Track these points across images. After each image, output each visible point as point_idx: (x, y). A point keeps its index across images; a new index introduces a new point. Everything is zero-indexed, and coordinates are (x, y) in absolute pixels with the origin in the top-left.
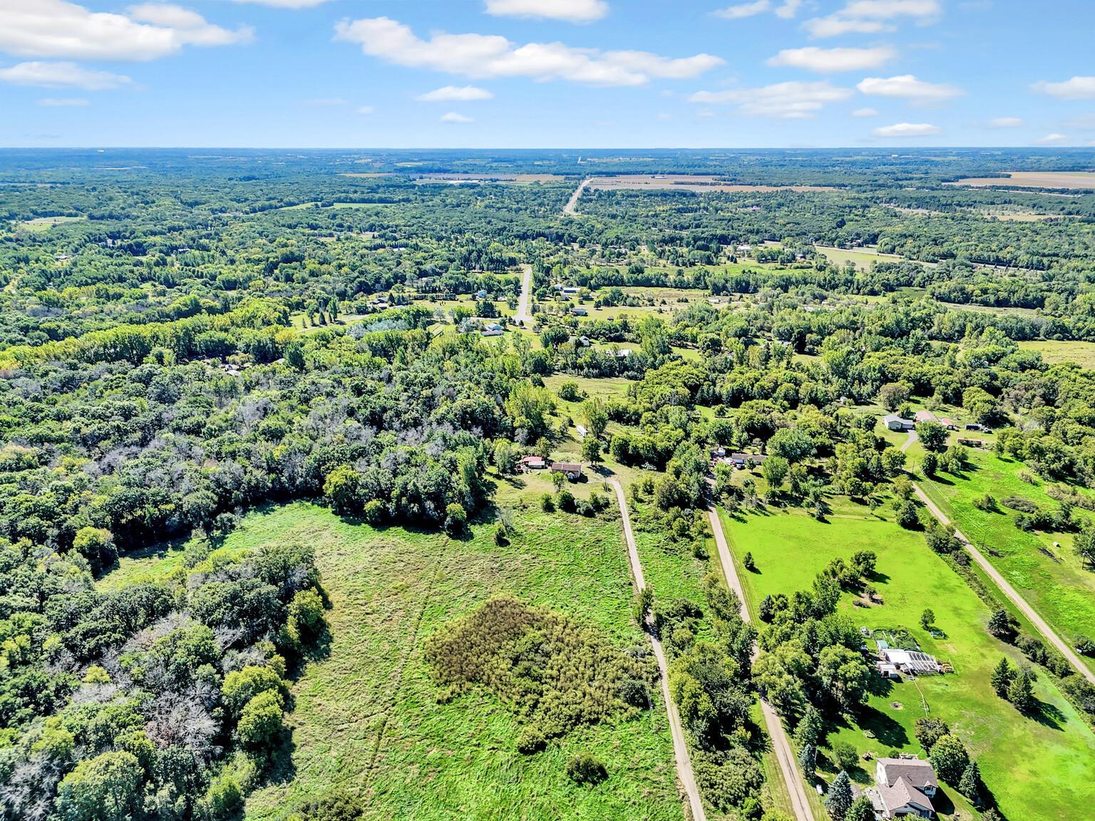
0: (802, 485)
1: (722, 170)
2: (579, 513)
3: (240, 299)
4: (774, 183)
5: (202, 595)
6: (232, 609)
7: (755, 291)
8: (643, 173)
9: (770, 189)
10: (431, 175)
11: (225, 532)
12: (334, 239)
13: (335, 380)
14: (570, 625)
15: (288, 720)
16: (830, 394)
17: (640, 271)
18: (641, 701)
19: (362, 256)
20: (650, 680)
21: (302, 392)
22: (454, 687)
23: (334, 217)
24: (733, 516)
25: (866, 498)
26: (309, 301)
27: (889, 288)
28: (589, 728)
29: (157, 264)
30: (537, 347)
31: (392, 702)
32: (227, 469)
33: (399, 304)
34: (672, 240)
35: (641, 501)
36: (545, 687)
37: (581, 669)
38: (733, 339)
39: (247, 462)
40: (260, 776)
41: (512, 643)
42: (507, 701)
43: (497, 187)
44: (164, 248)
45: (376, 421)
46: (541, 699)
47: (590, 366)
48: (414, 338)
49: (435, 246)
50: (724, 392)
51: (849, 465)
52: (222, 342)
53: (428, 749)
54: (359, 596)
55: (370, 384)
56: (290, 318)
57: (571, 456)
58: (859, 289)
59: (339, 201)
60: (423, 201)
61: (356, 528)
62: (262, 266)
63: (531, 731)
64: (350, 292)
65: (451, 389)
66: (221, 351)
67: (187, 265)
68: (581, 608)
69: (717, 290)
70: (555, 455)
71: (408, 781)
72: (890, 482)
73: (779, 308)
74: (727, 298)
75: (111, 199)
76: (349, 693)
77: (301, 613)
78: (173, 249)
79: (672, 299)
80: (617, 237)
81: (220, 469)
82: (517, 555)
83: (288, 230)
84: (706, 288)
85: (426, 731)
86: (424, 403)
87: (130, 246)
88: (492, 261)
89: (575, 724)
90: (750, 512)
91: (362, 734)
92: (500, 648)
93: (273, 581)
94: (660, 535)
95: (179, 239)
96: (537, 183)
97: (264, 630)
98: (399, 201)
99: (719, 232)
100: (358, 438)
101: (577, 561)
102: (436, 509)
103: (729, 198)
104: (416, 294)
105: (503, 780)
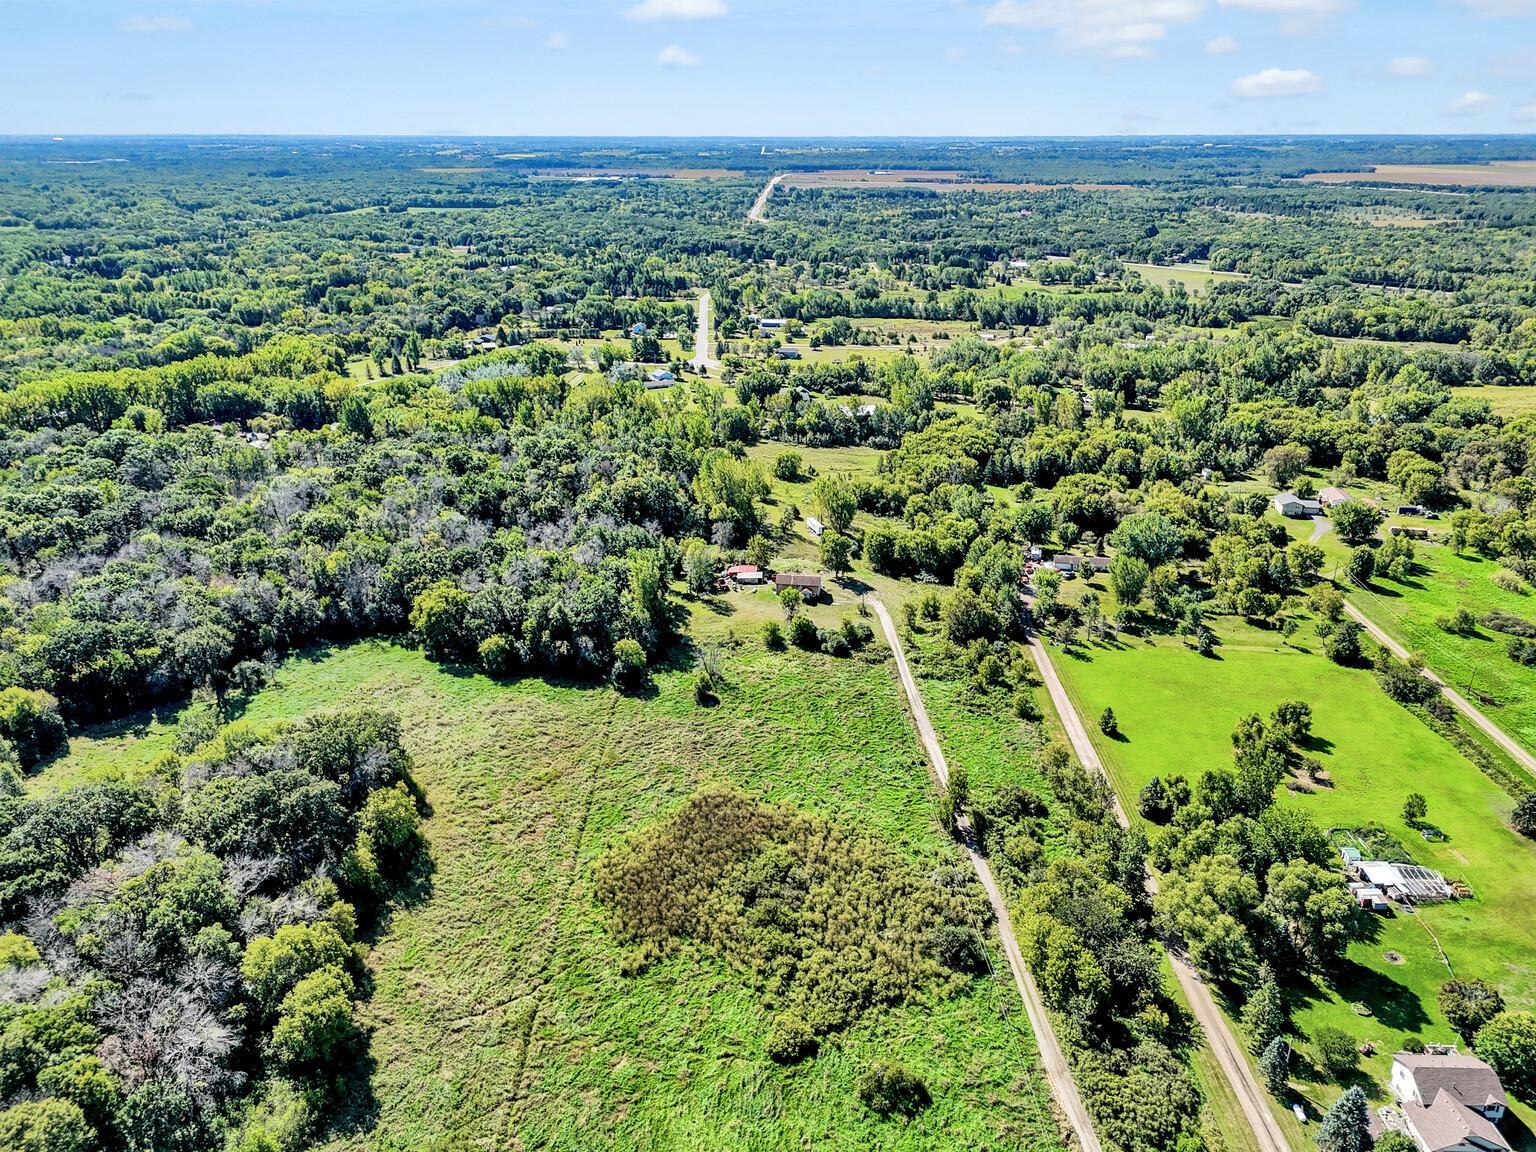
0: (1173, 601)
1: (969, 164)
2: (826, 652)
3: (267, 337)
4: (1045, 179)
5: (206, 800)
6: (258, 823)
7: (1046, 322)
8: (857, 167)
9: (1042, 188)
10: (549, 170)
11: (249, 692)
12: (411, 255)
13: (420, 451)
14: (834, 834)
15: (362, 1016)
16: (1186, 465)
17: (874, 295)
18: (970, 962)
19: (454, 277)
20: (980, 924)
21: (369, 470)
22: (648, 946)
23: (409, 225)
24: (1069, 652)
25: (1270, 619)
26: (375, 339)
27: (1239, 317)
28: (886, 1012)
29: (138, 288)
30: (731, 402)
31: (545, 974)
32: (249, 589)
33: (514, 342)
34: (912, 254)
35: (920, 631)
36: (804, 942)
37: (862, 909)
38: (1028, 388)
39: (282, 579)
40: (316, 1123)
41: (740, 866)
42: (742, 968)
43: (647, 185)
44: (149, 267)
45: (490, 511)
46: (800, 965)
47: (815, 429)
48: (542, 390)
49: (563, 263)
50: (1027, 464)
51: (1239, 568)
52: (239, 398)
53: (614, 1060)
54: (477, 794)
55: (477, 456)
56: (346, 366)
57: (804, 563)
58: (1196, 320)
59: (415, 204)
60: (540, 203)
61: (466, 681)
62: (301, 290)
63: (791, 1022)
64: (438, 327)
65: (607, 463)
66: (238, 411)
67: (184, 289)
68: (848, 805)
69: (991, 321)
70: (777, 563)
71: (582, 1120)
72: (1303, 594)
73: (1088, 344)
74: (1007, 333)
75: (70, 201)
76: (468, 963)
77: (380, 827)
78: (164, 268)
79: (924, 335)
80: (832, 250)
81: (237, 590)
82: (733, 721)
83: (341, 243)
84: (973, 318)
85: (607, 1026)
86: (565, 485)
87: (96, 265)
88: (649, 282)
89: (863, 1007)
90: (1095, 644)
91: (494, 1036)
92: (721, 876)
93: (330, 773)
94: (958, 684)
95: (172, 255)
96: (706, 179)
97: (317, 858)
98: (505, 204)
99: (980, 243)
100: (464, 537)
101: (831, 728)
102: (596, 649)
103: (985, 200)
104: (538, 330)
105: (748, 1113)
